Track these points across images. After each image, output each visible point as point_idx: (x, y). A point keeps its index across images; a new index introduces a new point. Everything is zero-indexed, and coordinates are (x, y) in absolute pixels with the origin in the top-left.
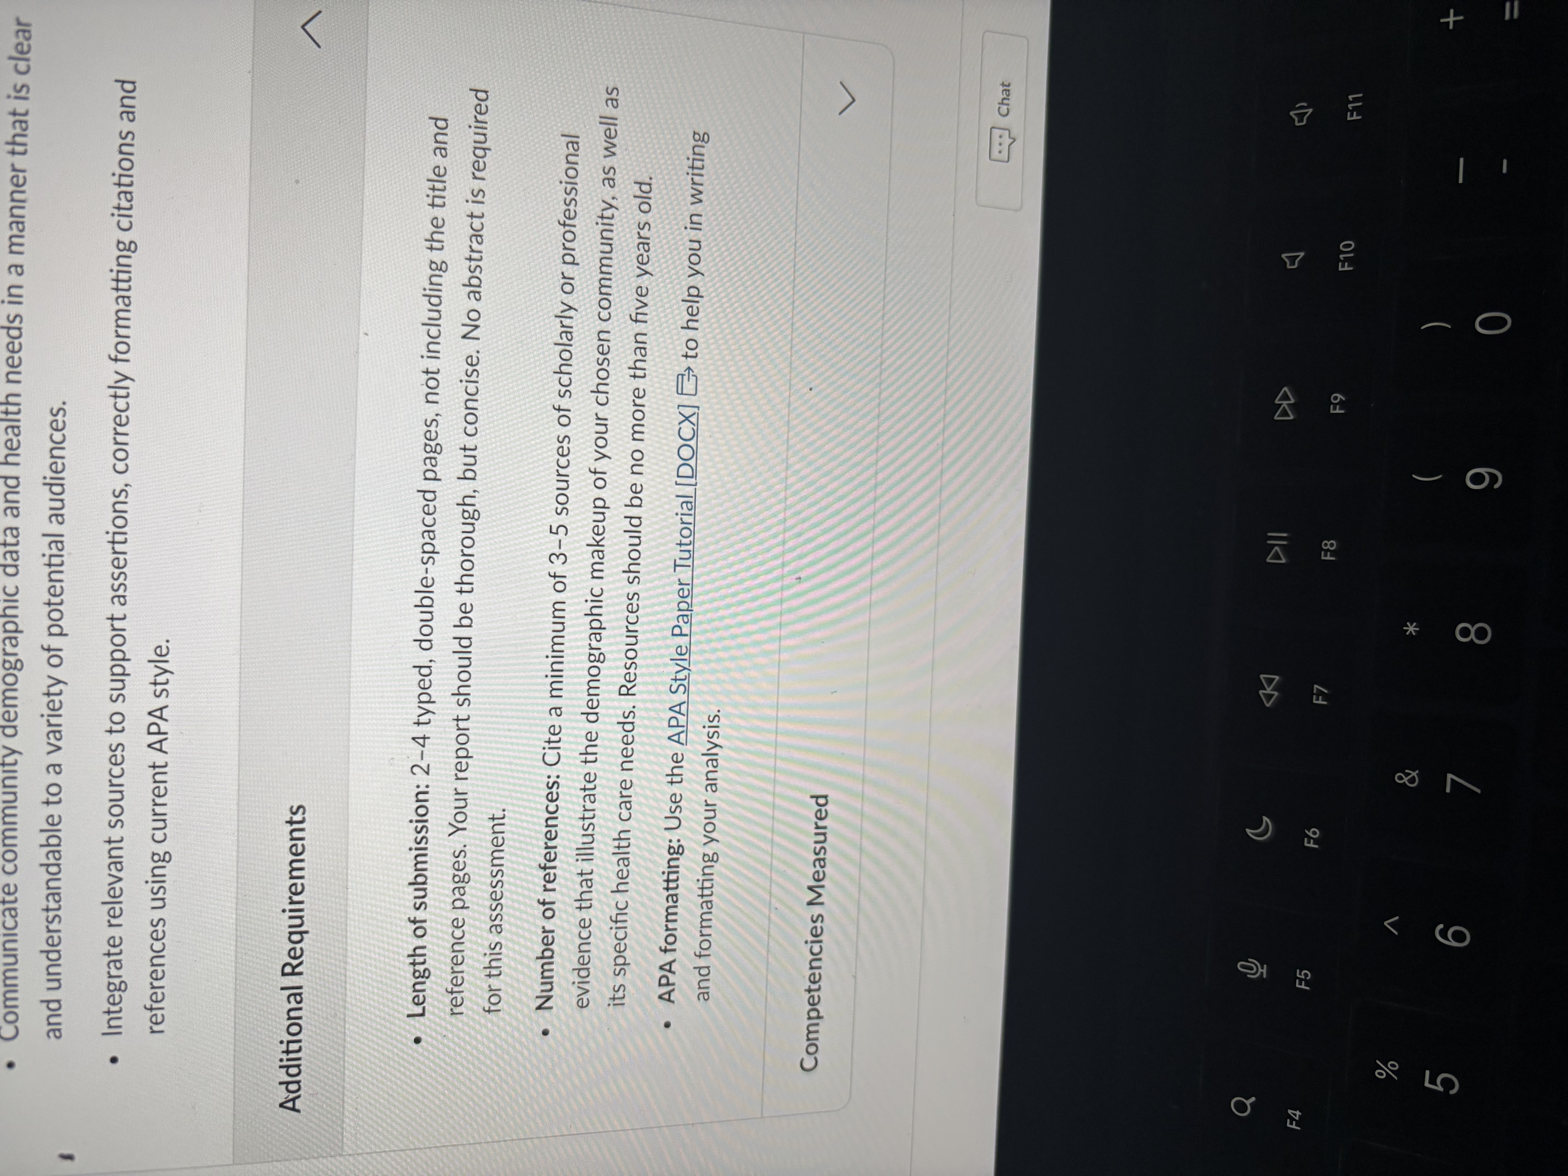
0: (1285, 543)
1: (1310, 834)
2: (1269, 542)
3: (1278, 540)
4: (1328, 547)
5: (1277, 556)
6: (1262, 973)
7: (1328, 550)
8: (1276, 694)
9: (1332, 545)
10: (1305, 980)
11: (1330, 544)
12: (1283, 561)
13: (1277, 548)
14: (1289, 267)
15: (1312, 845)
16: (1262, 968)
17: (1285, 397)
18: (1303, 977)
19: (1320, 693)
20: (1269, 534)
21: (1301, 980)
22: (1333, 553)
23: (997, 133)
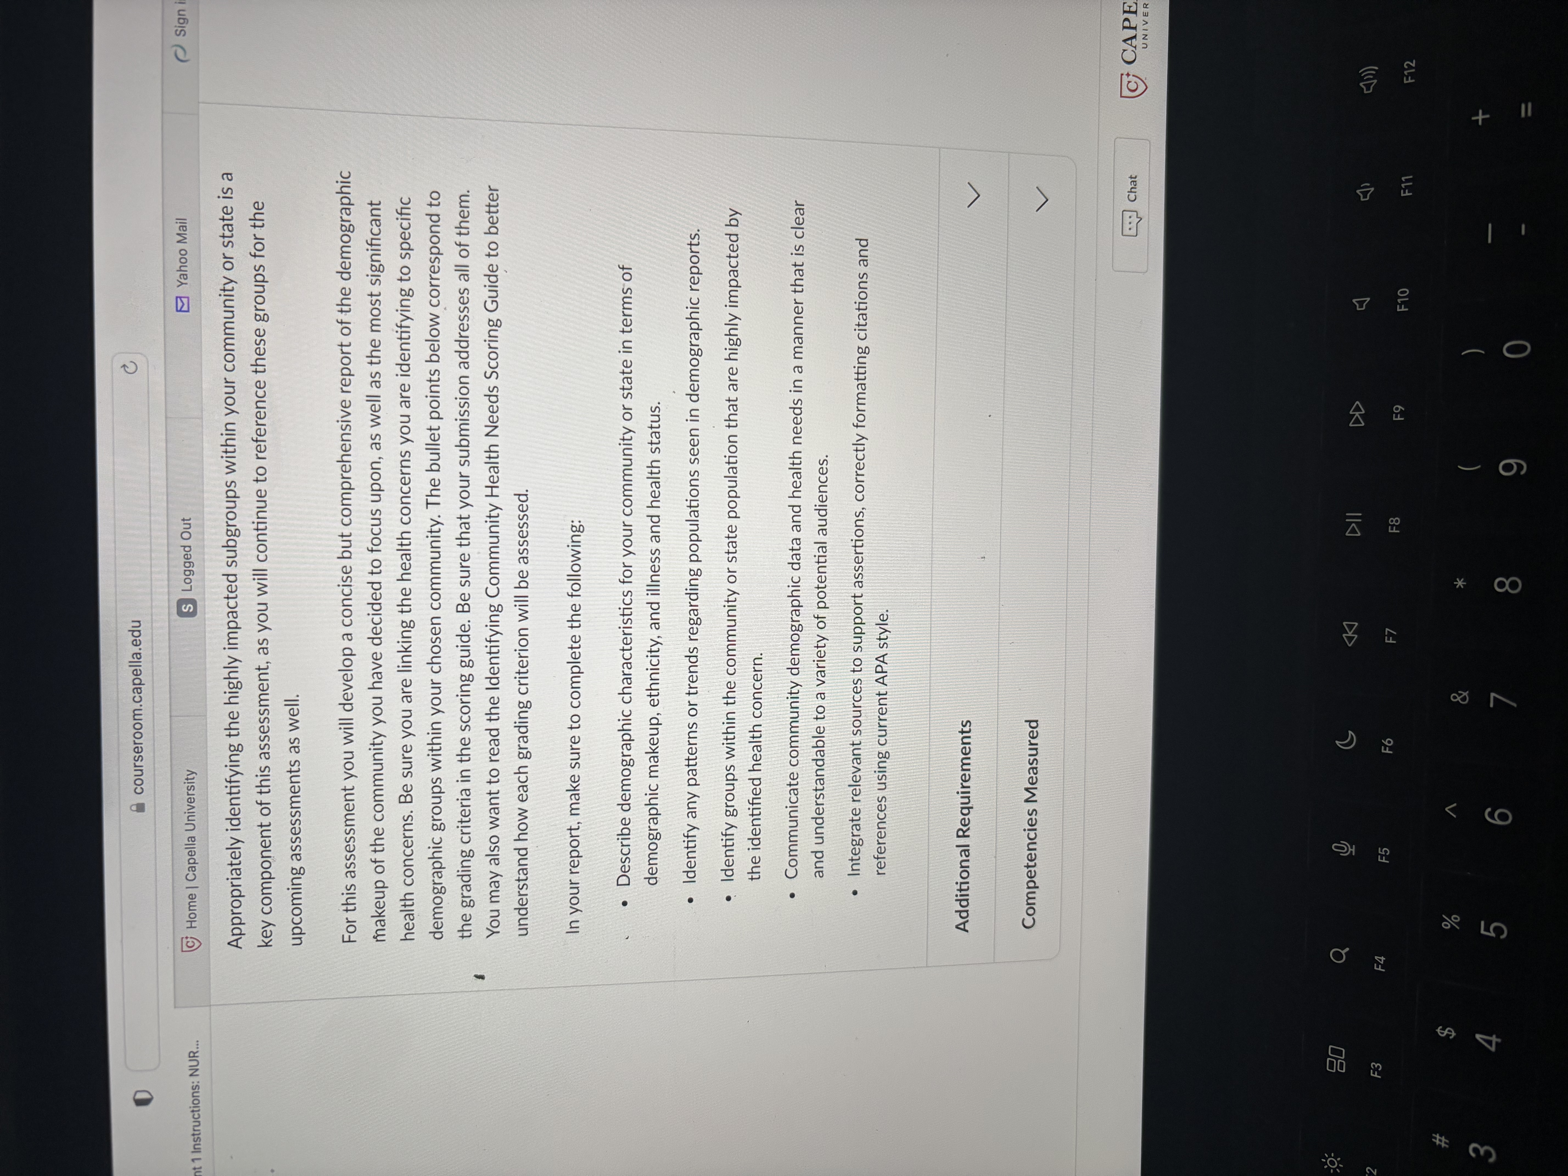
0: (1360, 520)
1: (1386, 743)
2: (1347, 520)
3: (1354, 519)
4: (1394, 522)
5: (1353, 530)
6: (1352, 852)
7: (1394, 525)
8: (1356, 636)
9: (1397, 521)
10: (1385, 855)
11: (1395, 521)
12: (1359, 534)
13: (1353, 525)
14: (1358, 309)
15: (1387, 751)
16: (1352, 848)
17: (1358, 409)
18: (1384, 853)
19: (1390, 634)
20: (1347, 514)
21: (1382, 856)
22: (1397, 527)
23: (1127, 214)
